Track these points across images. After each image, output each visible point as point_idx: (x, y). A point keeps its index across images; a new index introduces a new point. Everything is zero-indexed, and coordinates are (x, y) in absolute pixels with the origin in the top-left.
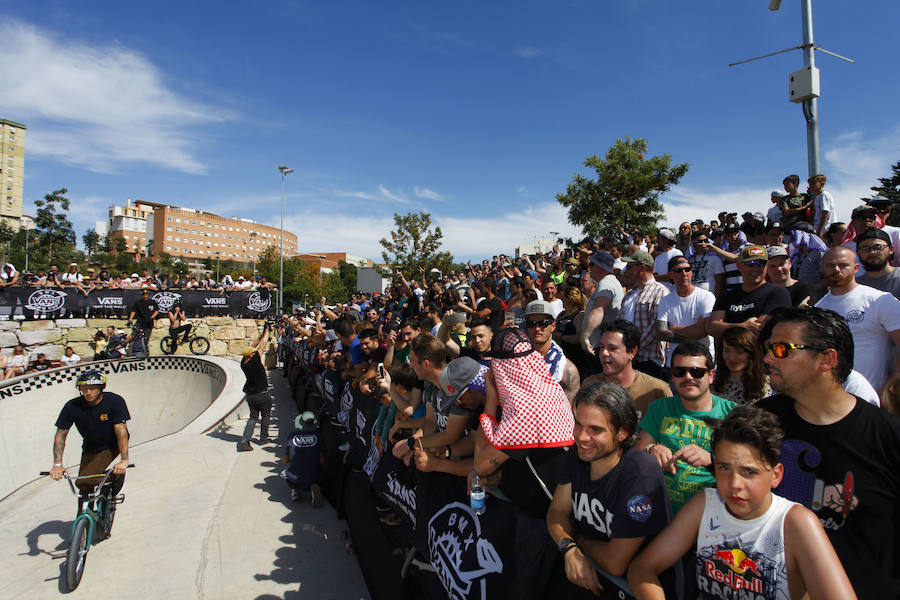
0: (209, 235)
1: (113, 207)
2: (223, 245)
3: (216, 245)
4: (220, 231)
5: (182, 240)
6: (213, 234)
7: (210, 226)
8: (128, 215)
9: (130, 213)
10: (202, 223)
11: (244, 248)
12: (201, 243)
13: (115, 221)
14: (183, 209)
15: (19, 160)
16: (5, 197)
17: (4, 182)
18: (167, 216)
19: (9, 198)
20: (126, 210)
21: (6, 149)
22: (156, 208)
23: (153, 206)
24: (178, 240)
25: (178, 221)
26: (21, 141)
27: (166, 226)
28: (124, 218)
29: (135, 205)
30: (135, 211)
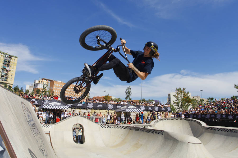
1: (36, 80)
5: (58, 91)
13: (36, 85)
14: (58, 81)
15: (15, 67)
16: (10, 78)
17: (11, 73)
18: (54, 84)
19: (11, 78)
20: (39, 82)
21: (13, 64)
22: (48, 81)
23: (47, 80)
24: (57, 91)
25: (57, 85)
26: (16, 62)
27: (54, 87)
28: (39, 84)
29: (42, 80)
30: (42, 82)
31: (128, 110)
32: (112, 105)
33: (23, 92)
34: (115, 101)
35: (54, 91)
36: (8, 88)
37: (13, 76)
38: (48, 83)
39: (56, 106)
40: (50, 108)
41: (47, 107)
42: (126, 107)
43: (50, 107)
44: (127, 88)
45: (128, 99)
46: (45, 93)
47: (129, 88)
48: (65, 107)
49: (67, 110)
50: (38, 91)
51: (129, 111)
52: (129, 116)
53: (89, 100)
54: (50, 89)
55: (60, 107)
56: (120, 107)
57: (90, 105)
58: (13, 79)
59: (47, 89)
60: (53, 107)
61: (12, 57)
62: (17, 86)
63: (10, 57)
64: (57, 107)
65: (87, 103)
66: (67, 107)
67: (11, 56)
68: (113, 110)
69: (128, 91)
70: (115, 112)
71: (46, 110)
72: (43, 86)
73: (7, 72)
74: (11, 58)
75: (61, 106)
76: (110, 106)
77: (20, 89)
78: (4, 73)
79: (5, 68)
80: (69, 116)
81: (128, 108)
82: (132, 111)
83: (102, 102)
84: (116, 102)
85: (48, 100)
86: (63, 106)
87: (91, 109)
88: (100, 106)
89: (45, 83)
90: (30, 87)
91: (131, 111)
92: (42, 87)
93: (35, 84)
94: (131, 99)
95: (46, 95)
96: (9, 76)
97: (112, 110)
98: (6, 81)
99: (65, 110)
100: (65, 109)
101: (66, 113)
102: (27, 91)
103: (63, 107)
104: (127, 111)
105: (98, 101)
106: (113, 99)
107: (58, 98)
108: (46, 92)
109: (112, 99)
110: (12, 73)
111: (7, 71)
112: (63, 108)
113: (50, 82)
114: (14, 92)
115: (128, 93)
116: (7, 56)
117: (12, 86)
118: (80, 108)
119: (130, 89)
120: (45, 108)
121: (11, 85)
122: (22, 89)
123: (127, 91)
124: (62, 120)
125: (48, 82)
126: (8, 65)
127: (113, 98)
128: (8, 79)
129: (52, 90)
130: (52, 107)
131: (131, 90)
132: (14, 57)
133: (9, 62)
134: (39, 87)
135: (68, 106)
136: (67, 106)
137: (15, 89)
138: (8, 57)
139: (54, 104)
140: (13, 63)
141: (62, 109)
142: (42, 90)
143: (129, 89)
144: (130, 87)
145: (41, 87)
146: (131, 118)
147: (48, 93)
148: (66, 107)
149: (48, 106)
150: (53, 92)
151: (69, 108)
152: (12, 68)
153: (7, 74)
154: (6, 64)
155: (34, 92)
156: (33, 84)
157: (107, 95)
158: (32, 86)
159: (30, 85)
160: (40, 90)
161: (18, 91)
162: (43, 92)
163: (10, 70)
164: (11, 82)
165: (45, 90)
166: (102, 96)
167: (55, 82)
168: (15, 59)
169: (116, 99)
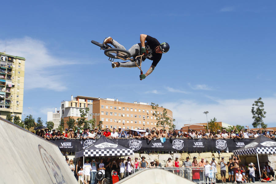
0: (124, 115)
1: (64, 101)
2: (132, 122)
3: (128, 122)
4: (130, 112)
6: (126, 115)
7: (124, 110)
8: (73, 106)
9: (74, 105)
10: (120, 108)
11: (144, 123)
12: (120, 121)
13: (66, 111)
14: (108, 99)
15: (22, 79)
16: (16, 101)
17: (16, 92)
18: (101, 105)
20: (72, 103)
21: (17, 73)
23: (86, 99)
24: (107, 120)
25: (107, 107)
26: (23, 68)
27: (100, 111)
28: (71, 108)
29: (76, 100)
30: (76, 103)
31: (261, 150)
32: (225, 142)
33: (41, 126)
34: (230, 131)
35: (102, 119)
36: (13, 121)
37: (21, 98)
38: (89, 104)
39: (108, 150)
40: (97, 155)
41: (92, 153)
42: (256, 144)
43: (97, 153)
44: (256, 102)
45: (259, 127)
46: (84, 126)
47: (259, 102)
48: (126, 152)
49: (130, 157)
50: (71, 122)
51: (264, 153)
52: (265, 164)
54: (94, 117)
55: (116, 152)
56: (243, 144)
57: (178, 144)
58: (21, 103)
59: (88, 117)
60: (103, 152)
61: (14, 60)
62: (30, 117)
63: (10, 59)
64: (111, 152)
65: (171, 141)
66: (131, 151)
67: (12, 58)
68: (228, 151)
69: (258, 109)
70: (232, 156)
71: (89, 160)
72: (80, 110)
73: (9, 91)
74: (12, 61)
75: (118, 150)
76: (221, 144)
77: (36, 122)
78: (3, 92)
79: (4, 83)
80: (137, 170)
81: (261, 147)
82: (272, 152)
84: (234, 135)
86: (124, 150)
87: (181, 152)
88: (199, 144)
89: (83, 106)
90: (55, 115)
91: (268, 153)
92: (77, 115)
93: (64, 109)
94: (266, 125)
95: (86, 129)
96: (13, 98)
97: (225, 152)
98: (8, 107)
99: (127, 158)
100: (126, 155)
101: (129, 162)
102: (51, 125)
103: (124, 152)
104: (259, 153)
105: (194, 133)
107: (112, 133)
108: (85, 123)
109: (222, 128)
110: (18, 90)
111: (8, 88)
112: (124, 154)
113: (92, 104)
114: (26, 129)
115: (258, 114)
116: (4, 58)
117: (20, 116)
118: (156, 152)
119: (262, 103)
120: (87, 155)
121: (18, 115)
122: (39, 121)
123: (255, 110)
124: (124, 178)
125: (88, 103)
126: (9, 77)
127: (224, 125)
128: (12, 102)
129: (98, 117)
130: (100, 153)
131: (264, 105)
132: (17, 60)
133: (10, 70)
134: (71, 115)
135: (133, 149)
136: (131, 149)
137: (26, 123)
138: (6, 60)
139: (103, 147)
141: (121, 155)
142: (78, 119)
143: (259, 104)
144: (260, 99)
145: (75, 114)
146: (269, 167)
147: (90, 126)
148: (129, 151)
149: (92, 151)
150: (101, 122)
151: (135, 152)
152: (17, 80)
153: (8, 95)
154: (4, 75)
155: (63, 125)
156: (61, 110)
157: (211, 120)
158: (58, 113)
159: (55, 112)
160: (74, 121)
161: (33, 126)
162: (80, 123)
163: (14, 85)
164: (17, 108)
165: (84, 120)
166: (200, 124)
167: (103, 101)
168: (20, 63)
169: (232, 127)
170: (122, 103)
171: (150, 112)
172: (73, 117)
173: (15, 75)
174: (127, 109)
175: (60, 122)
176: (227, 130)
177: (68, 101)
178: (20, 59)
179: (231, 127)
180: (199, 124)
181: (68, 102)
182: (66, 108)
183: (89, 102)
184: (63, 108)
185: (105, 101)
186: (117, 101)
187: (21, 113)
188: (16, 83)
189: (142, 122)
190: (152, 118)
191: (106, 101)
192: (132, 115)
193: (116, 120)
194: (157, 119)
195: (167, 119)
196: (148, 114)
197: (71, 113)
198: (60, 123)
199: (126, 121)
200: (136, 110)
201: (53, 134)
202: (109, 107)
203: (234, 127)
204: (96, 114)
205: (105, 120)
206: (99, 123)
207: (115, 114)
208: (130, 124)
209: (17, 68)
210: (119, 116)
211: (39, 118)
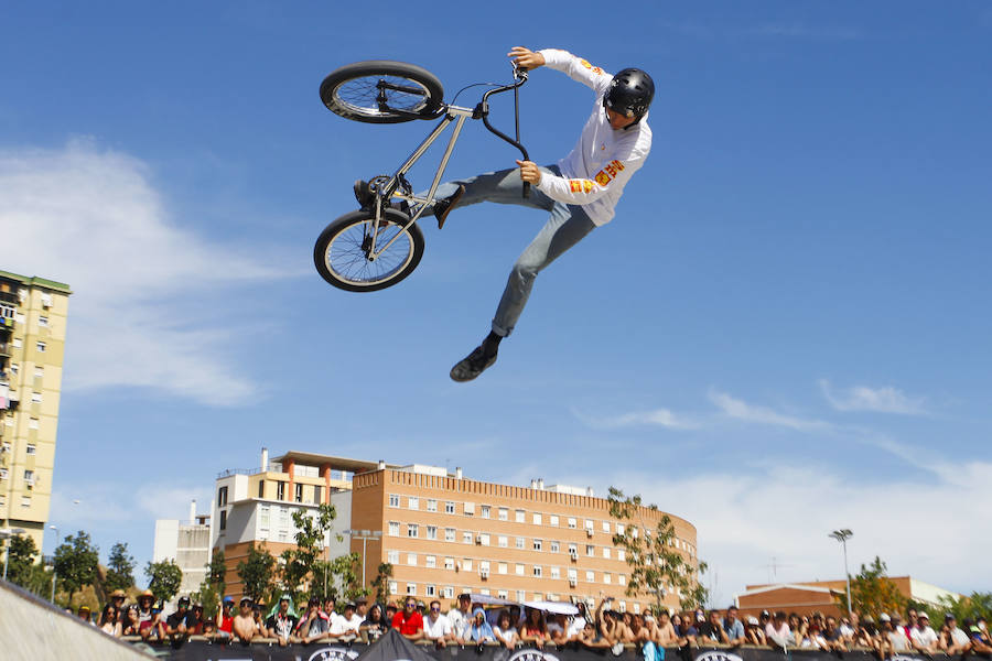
0: (485, 540)
1: (229, 475)
3: (503, 570)
4: (510, 527)
5: (422, 560)
6: (494, 539)
7: (486, 515)
8: (266, 498)
9: (271, 492)
10: (470, 507)
11: (572, 574)
12: (467, 567)
13: (236, 516)
14: (419, 469)
15: (53, 377)
16: (21, 471)
17: (24, 432)
18: (388, 493)
19: (28, 472)
20: (262, 483)
21: (34, 349)
22: (329, 471)
23: (324, 466)
24: (412, 561)
25: (413, 504)
26: (58, 327)
27: (385, 521)
28: (259, 506)
29: (281, 468)
30: (282, 483)
33: (127, 582)
34: (943, 622)
35: (390, 556)
37: (46, 456)
38: (335, 490)
46: (314, 586)
50: (255, 567)
53: (707, 628)
54: (356, 545)
58: (44, 477)
59: (332, 546)
61: (23, 293)
62: (81, 540)
63: (7, 289)
67: (16, 284)
72: (296, 517)
74: (13, 299)
77: (104, 563)
83: (827, 635)
85: (342, 644)
89: (308, 497)
90: (189, 536)
92: (283, 534)
93: (229, 509)
95: (321, 597)
96: (10, 456)
102: (165, 579)
105: (785, 626)
106: (924, 607)
107: (425, 619)
108: (318, 572)
109: (912, 606)
110: (34, 425)
113: (350, 486)
117: (37, 536)
121: (26, 533)
122: (118, 559)
125: (334, 483)
127: (921, 592)
129: (376, 547)
132: (35, 292)
134: (259, 536)
137: (62, 567)
140: (33, 343)
142: (286, 555)
145: (273, 530)
147: (338, 582)
150: (386, 570)
152: (29, 381)
155: (222, 579)
156: (213, 513)
157: (863, 567)
158: (203, 527)
159: (189, 521)
160: (271, 561)
161: (89, 582)
162: (295, 572)
163: (16, 399)
164: (26, 501)
165: (310, 558)
166: (818, 584)
167: (396, 474)
168: (46, 308)
169: (956, 598)
170: (478, 487)
171: (598, 526)
172: (264, 543)
173: (24, 360)
174: (501, 512)
175: (207, 565)
176: (932, 614)
177: (248, 473)
178: (47, 290)
179: (951, 599)
180: (811, 584)
181: (246, 478)
182: (238, 505)
183: (337, 477)
184: (225, 502)
185: (407, 477)
186: (460, 475)
187: (38, 525)
188: (28, 391)
189: (563, 573)
190: (607, 554)
191: (409, 478)
192: (521, 540)
193: (452, 561)
194: (630, 561)
195: (674, 560)
196: (589, 537)
197: (259, 524)
198: (209, 569)
199: (494, 567)
200: (537, 520)
201: (174, 620)
202: (422, 505)
203: (963, 599)
204: (364, 532)
205: (403, 558)
206: (377, 573)
207: (447, 534)
208: (509, 579)
209: (35, 327)
210: (466, 541)
211: (121, 548)
